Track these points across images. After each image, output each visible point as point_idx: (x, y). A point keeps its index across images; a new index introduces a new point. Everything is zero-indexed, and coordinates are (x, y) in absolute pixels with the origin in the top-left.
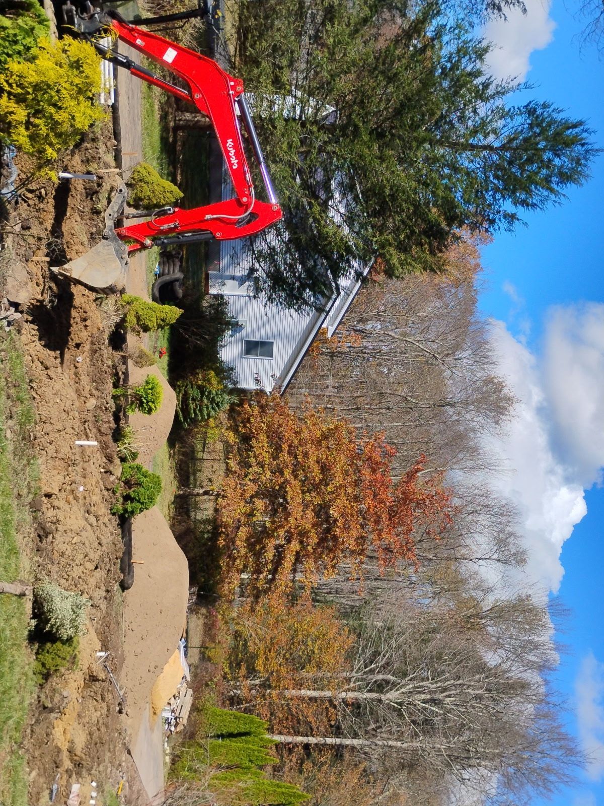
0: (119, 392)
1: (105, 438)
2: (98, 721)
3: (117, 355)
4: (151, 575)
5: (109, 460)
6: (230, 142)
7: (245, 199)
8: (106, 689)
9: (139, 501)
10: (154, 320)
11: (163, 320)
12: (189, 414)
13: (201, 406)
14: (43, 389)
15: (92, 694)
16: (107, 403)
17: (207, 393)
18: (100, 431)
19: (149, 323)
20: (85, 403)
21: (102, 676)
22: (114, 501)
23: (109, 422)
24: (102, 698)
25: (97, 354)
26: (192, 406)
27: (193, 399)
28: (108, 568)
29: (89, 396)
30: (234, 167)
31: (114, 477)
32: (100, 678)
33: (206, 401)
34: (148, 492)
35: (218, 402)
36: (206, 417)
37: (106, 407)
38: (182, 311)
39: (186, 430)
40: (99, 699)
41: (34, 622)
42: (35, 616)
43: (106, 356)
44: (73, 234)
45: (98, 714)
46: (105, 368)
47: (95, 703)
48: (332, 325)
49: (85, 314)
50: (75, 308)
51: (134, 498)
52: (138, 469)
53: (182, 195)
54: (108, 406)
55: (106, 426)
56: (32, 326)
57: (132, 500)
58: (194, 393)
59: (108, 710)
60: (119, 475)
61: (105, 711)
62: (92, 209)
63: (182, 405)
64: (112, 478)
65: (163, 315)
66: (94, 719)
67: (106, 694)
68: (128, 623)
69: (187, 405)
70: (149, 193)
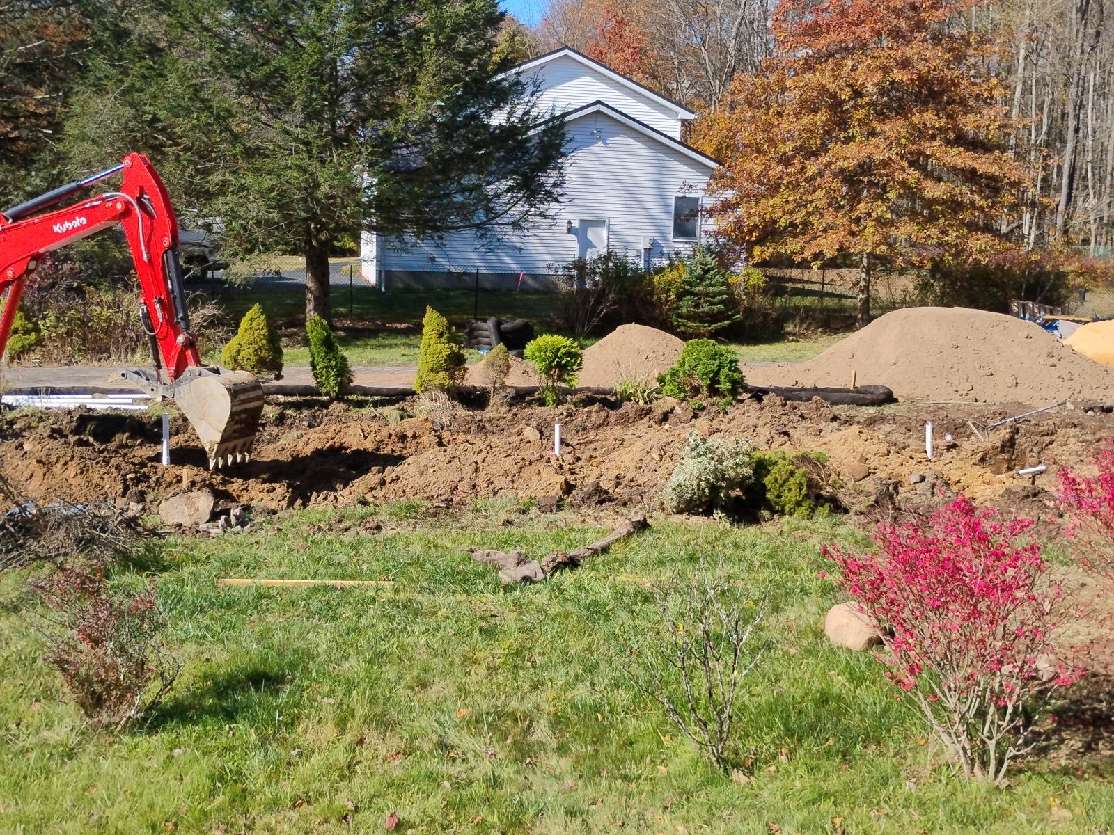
0: (550, 397)
1: (613, 419)
2: (1083, 442)
3: (494, 399)
4: (893, 361)
5: (647, 414)
6: (57, 229)
7: (119, 206)
8: (1032, 429)
9: (717, 373)
10: (440, 347)
11: (441, 335)
12: (720, 312)
13: (707, 294)
14: (407, 489)
15: (1035, 449)
16: (562, 414)
17: (687, 287)
18: (600, 426)
19: (444, 354)
20: (529, 442)
21: (1004, 434)
22: (715, 408)
23: (591, 412)
24: (1048, 435)
25: (488, 425)
26: (706, 308)
27: (697, 306)
28: (796, 419)
29: (521, 437)
30: (85, 222)
31: (677, 408)
32: (1008, 436)
33: (697, 289)
34: (704, 359)
35: (703, 270)
36: (724, 288)
37: (567, 416)
38: (429, 309)
39: (745, 318)
40: (1048, 439)
41: (717, 514)
42: (708, 513)
43: (494, 415)
44: (283, 449)
45: (1072, 440)
46: (509, 416)
47: (1055, 444)
48: (677, 113)
49: (393, 437)
50: (378, 449)
51: (711, 379)
52: (675, 374)
53: (257, 306)
54: (565, 414)
55: (594, 417)
56: (312, 499)
57: (714, 381)
58: (686, 305)
59: (1075, 426)
60: (676, 400)
61: (1071, 431)
62: (277, 425)
63: (705, 322)
64: (678, 411)
65: (434, 336)
66: (1078, 447)
67: (1041, 429)
68: (956, 396)
69: (707, 314)
70: (251, 350)
